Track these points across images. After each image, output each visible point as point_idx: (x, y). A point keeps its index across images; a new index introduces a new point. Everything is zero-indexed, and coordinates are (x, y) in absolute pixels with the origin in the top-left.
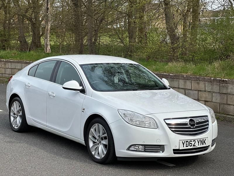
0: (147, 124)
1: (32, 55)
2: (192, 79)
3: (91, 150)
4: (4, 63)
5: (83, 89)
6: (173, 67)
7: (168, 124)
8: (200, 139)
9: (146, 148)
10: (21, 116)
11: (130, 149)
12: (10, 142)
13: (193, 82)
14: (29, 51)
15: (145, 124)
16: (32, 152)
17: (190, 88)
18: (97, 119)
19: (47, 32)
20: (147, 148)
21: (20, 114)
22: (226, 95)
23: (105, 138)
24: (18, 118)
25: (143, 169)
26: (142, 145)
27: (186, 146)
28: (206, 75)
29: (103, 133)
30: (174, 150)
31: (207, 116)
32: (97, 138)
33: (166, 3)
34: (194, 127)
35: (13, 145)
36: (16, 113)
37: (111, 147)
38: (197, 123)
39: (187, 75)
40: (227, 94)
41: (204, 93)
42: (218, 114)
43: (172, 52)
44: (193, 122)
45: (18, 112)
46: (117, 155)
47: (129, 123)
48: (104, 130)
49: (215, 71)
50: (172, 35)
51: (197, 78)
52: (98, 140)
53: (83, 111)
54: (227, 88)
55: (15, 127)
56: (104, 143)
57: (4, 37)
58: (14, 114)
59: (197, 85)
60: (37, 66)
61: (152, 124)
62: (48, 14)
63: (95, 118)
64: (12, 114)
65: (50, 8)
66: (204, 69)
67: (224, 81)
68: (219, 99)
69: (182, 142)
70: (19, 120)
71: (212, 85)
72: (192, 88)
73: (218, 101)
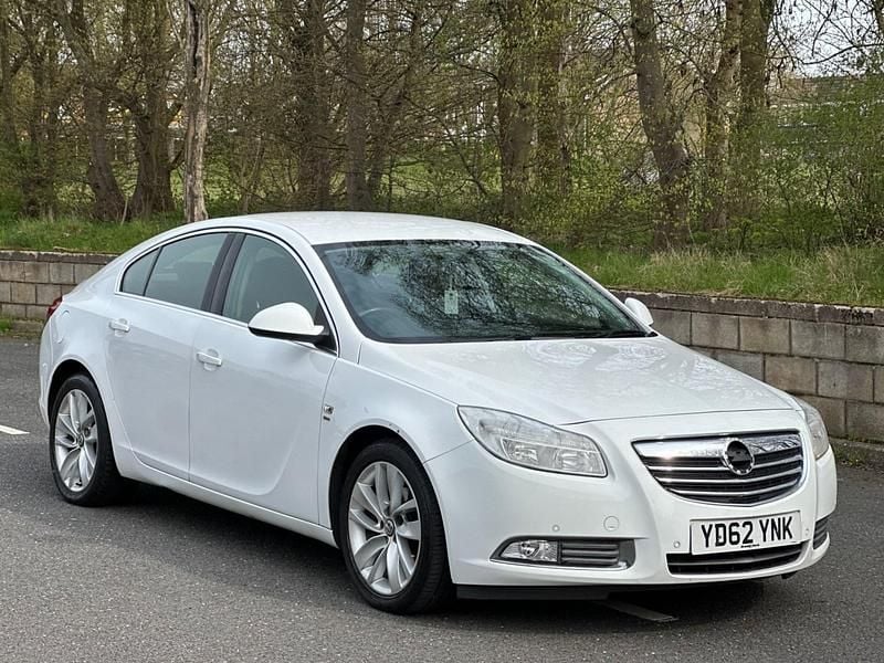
0: (567, 459)
1: (139, 233)
2: (740, 309)
3: (359, 563)
4: (34, 266)
5: (328, 334)
6: (669, 269)
7: (647, 460)
8: (770, 518)
9: (565, 551)
10: (93, 445)
11: (505, 555)
12: (52, 539)
13: (744, 321)
14: (128, 219)
15: (561, 459)
16: (134, 575)
17: (735, 346)
18: (380, 446)
19: (194, 148)
20: (569, 549)
21: (90, 438)
22: (868, 371)
23: (411, 516)
24: (82, 453)
25: (554, 633)
26: (549, 539)
27: (718, 544)
28: (796, 295)
29: (403, 498)
30: (671, 557)
31: (796, 432)
32: (381, 516)
33: (639, 32)
34: (748, 471)
35: (65, 548)
36: (75, 432)
37: (431, 549)
38: (760, 458)
39: (720, 296)
40: (873, 364)
41: (785, 362)
42: (839, 441)
43: (666, 213)
44: (743, 453)
45: (84, 429)
46: (455, 580)
47: (500, 458)
48: (406, 486)
49: (828, 281)
50: (663, 150)
51: (761, 307)
52: (382, 523)
53: (328, 416)
54: (873, 342)
55: (71, 485)
56: (408, 534)
57: (33, 169)
58: (70, 438)
59: (758, 333)
60: (155, 253)
61: (586, 462)
62: (196, 80)
63: (370, 444)
64: (59, 438)
65: (204, 59)
66: (785, 276)
67: (860, 315)
68: (845, 386)
69: (703, 527)
70: (86, 460)
71: (815, 331)
72: (739, 344)
73: (840, 392)
